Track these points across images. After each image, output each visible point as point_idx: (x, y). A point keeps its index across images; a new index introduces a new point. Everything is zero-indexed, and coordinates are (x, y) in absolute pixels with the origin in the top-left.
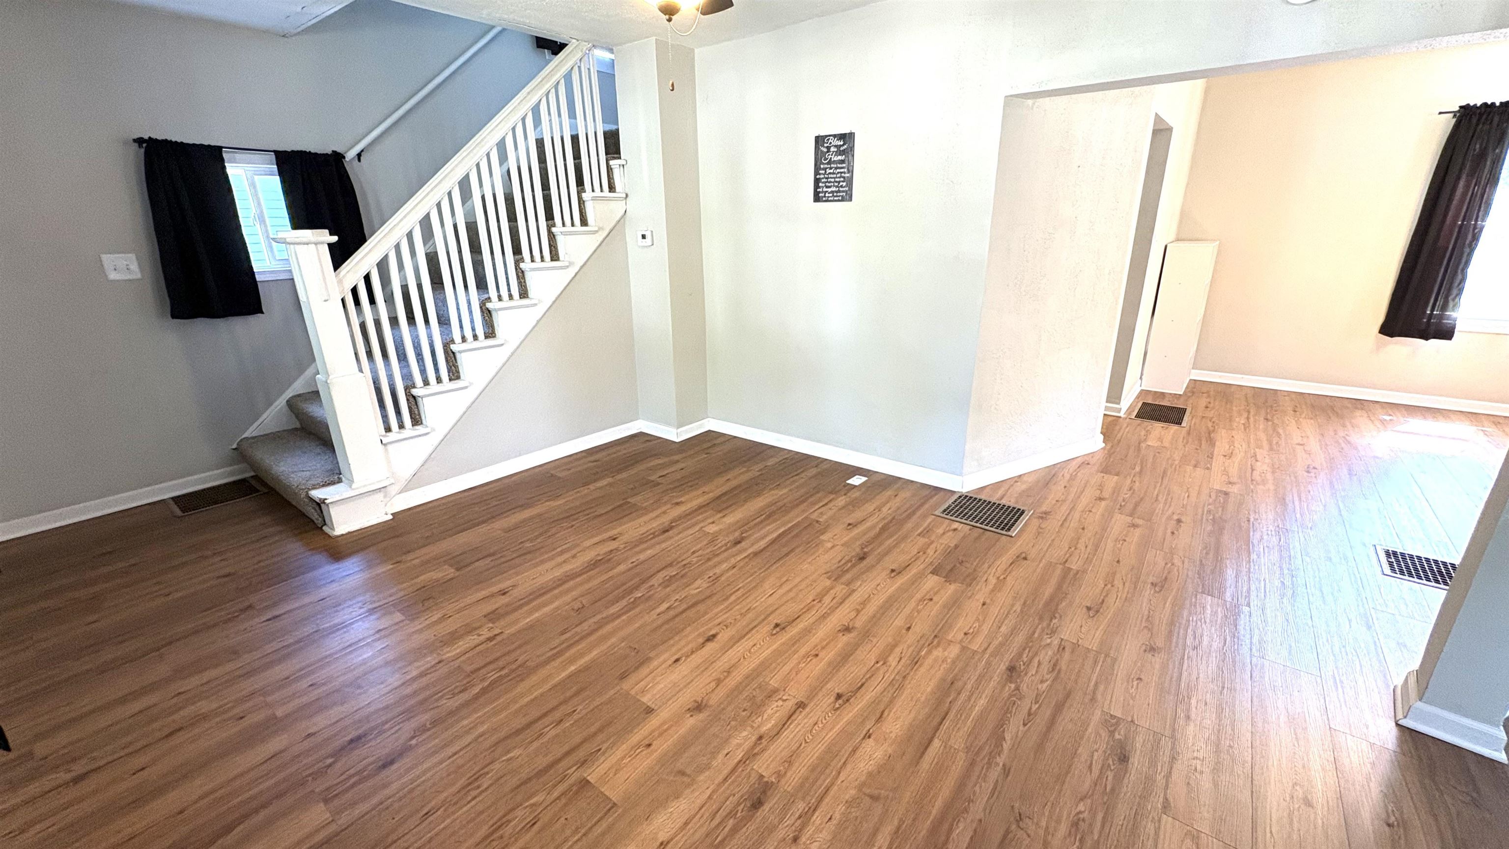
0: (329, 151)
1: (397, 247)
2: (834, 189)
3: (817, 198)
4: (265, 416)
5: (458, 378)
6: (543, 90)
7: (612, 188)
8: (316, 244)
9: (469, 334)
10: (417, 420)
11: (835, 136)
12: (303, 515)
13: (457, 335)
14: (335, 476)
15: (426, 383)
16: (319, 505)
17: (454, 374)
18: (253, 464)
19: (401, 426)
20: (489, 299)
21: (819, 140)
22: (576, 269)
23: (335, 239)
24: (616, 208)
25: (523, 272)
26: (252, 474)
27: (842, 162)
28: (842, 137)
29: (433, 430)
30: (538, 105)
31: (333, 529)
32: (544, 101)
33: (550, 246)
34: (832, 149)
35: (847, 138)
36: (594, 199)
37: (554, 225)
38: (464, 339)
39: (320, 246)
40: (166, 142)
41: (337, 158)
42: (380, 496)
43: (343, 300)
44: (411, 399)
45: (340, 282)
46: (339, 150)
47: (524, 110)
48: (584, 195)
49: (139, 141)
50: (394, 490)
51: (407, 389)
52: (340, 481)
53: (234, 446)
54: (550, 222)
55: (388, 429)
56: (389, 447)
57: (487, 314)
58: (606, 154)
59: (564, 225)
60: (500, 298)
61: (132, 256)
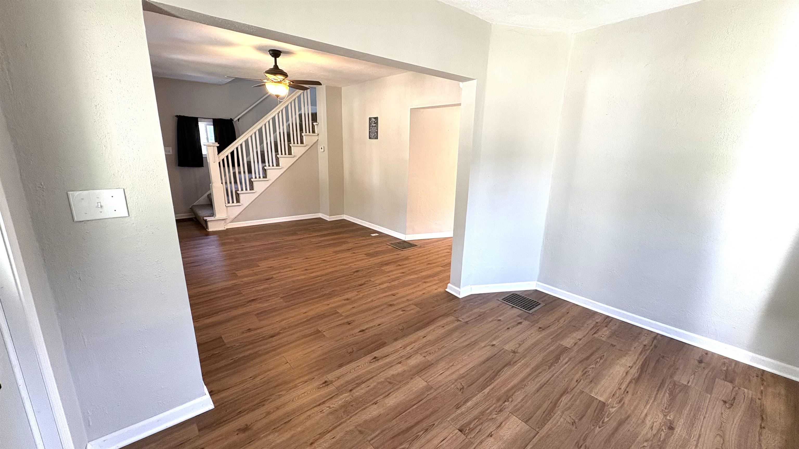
0: (229, 119)
1: (237, 149)
2: (373, 135)
3: (370, 138)
4: (201, 199)
5: (253, 190)
6: (290, 101)
7: (314, 132)
8: (213, 146)
9: (258, 176)
10: (238, 201)
11: (373, 118)
12: (201, 224)
13: (254, 177)
14: (213, 215)
15: (242, 190)
16: (206, 221)
17: (252, 188)
18: (195, 214)
19: (233, 202)
20: (266, 166)
21: (370, 119)
22: (297, 158)
23: (218, 145)
24: (314, 139)
25: (278, 158)
26: (194, 217)
27: (375, 126)
28: (375, 118)
29: (242, 204)
30: (288, 106)
31: (208, 229)
32: (290, 104)
33: (289, 150)
34: (373, 122)
35: (376, 118)
36: (305, 135)
37: (291, 144)
38: (256, 178)
39: (214, 147)
40: (183, 116)
41: (231, 120)
42: (223, 222)
43: (219, 163)
44: (237, 195)
45: (219, 157)
46: (232, 118)
47: (282, 107)
48: (302, 134)
49: (177, 116)
50: (228, 221)
51: (236, 192)
52: (213, 216)
53: (190, 207)
54: (289, 143)
55: (229, 203)
56: (229, 208)
57: (265, 171)
58: (312, 121)
59: (294, 143)
60: (269, 166)
61: (171, 148)
